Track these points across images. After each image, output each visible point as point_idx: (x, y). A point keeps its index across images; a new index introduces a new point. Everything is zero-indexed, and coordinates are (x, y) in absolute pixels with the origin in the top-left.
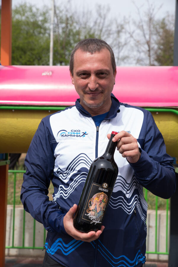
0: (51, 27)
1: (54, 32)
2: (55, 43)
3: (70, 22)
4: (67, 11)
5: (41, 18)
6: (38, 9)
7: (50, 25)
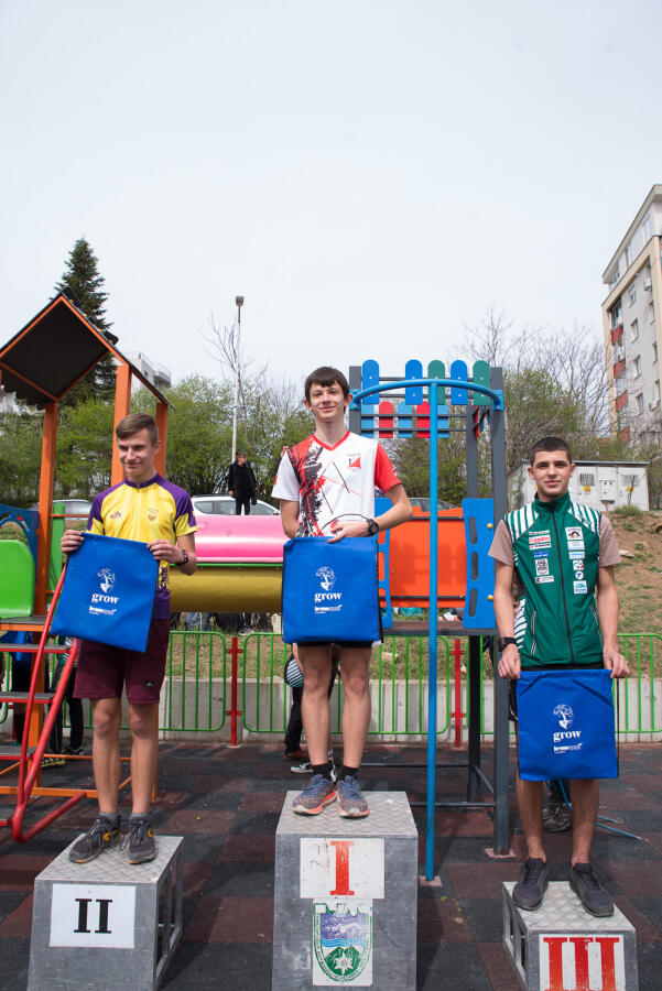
0: (234, 410)
1: (239, 417)
2: (239, 435)
3: (262, 402)
4: (259, 386)
5: (219, 398)
6: (215, 386)
7: (233, 407)
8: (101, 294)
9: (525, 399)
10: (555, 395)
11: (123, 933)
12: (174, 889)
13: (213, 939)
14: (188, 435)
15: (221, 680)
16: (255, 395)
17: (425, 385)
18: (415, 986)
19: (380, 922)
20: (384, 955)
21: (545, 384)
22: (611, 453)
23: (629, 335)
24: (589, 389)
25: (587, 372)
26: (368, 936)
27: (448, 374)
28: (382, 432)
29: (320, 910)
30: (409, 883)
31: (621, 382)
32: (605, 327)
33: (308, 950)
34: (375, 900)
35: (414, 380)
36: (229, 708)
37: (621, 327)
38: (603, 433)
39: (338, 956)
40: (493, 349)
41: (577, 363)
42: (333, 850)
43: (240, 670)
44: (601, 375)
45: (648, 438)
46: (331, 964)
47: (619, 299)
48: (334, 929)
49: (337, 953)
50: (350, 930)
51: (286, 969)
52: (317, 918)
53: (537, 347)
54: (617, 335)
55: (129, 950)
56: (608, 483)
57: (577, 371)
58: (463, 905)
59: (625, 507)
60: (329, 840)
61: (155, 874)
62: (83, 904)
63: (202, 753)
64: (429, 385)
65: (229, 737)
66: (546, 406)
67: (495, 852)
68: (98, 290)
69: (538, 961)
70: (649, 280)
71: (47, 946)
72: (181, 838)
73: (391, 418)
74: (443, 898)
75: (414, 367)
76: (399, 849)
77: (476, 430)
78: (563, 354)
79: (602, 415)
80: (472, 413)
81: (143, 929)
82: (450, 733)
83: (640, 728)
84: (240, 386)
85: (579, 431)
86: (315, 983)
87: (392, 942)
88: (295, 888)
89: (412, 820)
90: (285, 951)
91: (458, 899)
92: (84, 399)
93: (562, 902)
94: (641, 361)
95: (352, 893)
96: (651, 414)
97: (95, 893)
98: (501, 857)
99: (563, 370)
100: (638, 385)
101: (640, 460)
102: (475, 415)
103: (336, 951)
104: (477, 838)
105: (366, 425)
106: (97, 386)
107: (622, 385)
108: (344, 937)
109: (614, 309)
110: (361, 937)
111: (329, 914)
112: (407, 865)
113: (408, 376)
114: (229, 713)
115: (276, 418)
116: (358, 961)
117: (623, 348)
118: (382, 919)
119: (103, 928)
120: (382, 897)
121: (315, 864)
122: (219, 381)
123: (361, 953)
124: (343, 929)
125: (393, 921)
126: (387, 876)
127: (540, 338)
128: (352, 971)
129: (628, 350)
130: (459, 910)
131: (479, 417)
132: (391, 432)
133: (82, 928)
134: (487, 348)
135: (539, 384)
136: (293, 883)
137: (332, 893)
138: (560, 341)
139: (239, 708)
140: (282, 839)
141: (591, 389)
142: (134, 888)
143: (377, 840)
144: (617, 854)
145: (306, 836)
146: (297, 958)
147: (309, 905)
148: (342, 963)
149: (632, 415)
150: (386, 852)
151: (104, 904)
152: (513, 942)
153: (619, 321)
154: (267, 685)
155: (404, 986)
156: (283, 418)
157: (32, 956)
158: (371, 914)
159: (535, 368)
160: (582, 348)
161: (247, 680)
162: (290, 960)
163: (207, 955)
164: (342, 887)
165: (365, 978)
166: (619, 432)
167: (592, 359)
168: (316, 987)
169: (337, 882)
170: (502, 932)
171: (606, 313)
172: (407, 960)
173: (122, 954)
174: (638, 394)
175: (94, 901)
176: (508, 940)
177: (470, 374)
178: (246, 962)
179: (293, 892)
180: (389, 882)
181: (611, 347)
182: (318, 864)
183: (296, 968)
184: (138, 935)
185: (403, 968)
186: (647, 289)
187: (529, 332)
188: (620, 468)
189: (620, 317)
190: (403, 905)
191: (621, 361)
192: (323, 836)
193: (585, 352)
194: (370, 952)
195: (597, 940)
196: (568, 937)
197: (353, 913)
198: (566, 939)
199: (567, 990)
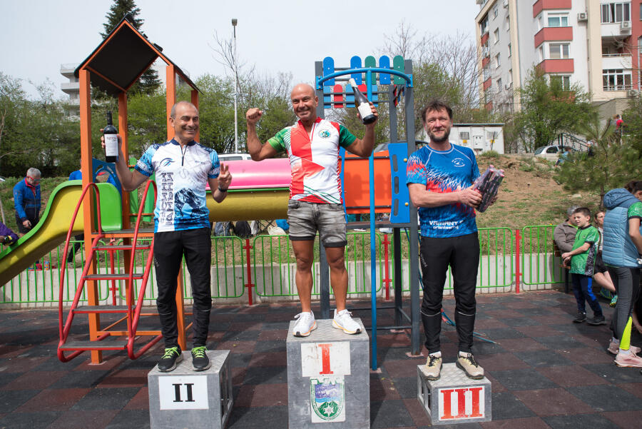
0: (235, 97)
1: (238, 101)
2: (239, 113)
3: (253, 91)
4: (250, 80)
7: (234, 95)
8: (139, 20)
9: (424, 83)
10: (444, 80)
13: (252, 405)
15: (240, 266)
16: (247, 86)
17: (363, 72)
18: (369, 420)
19: (349, 388)
20: (352, 405)
21: (437, 73)
22: (480, 119)
23: (493, 39)
24: (466, 76)
25: (465, 65)
26: (342, 396)
27: (377, 65)
28: (336, 104)
29: (314, 382)
30: (365, 365)
31: (487, 71)
32: (477, 33)
33: (309, 405)
34: (345, 376)
35: (356, 69)
36: (246, 283)
37: (488, 34)
38: (475, 105)
39: (325, 407)
40: (404, 51)
41: (459, 59)
42: (320, 349)
43: (251, 259)
44: (474, 66)
45: (504, 108)
46: (321, 411)
47: (486, 14)
48: (323, 392)
49: (325, 405)
50: (332, 393)
51: (296, 415)
52: (313, 387)
53: (432, 48)
54: (485, 39)
55: (206, 410)
56: (478, 138)
57: (458, 64)
58: (395, 381)
59: (488, 152)
60: (317, 344)
61: (217, 369)
62: (177, 387)
64: (366, 72)
65: (248, 300)
66: (438, 88)
67: (412, 354)
68: (136, 17)
69: (437, 403)
70: (506, 1)
71: (159, 409)
72: (229, 351)
73: (341, 95)
74: (383, 378)
75: (356, 61)
76: (359, 347)
77: (395, 102)
78: (449, 53)
79: (474, 93)
80: (393, 90)
81: (213, 398)
82: (382, 291)
84: (238, 80)
85: (460, 104)
86: (313, 421)
87: (356, 398)
88: (299, 372)
89: (365, 331)
90: (295, 406)
91: (391, 379)
93: (451, 373)
94: (501, 56)
95: (332, 373)
96: (506, 92)
97: (184, 380)
98: (416, 356)
99: (449, 63)
100: (498, 73)
101: (499, 122)
102: (394, 92)
104: (401, 347)
105: (326, 100)
107: (488, 73)
108: (329, 396)
109: (483, 22)
110: (339, 396)
111: (319, 384)
112: (364, 355)
113: (353, 66)
114: (247, 286)
116: (337, 409)
117: (489, 48)
118: (349, 386)
119: (190, 399)
120: (349, 373)
121: (310, 358)
123: (339, 404)
124: (328, 392)
125: (356, 386)
126: (352, 362)
127: (434, 43)
128: (334, 414)
129: (492, 49)
130: (392, 384)
131: (397, 92)
132: (342, 104)
133: (178, 399)
134: (400, 50)
135: (433, 73)
136: (298, 369)
137: (321, 373)
138: (447, 44)
139: (253, 282)
140: (291, 345)
141: (468, 76)
142: (206, 377)
143: (345, 342)
145: (304, 342)
146: (302, 409)
147: (308, 380)
148: (328, 410)
149: (494, 93)
150: (351, 348)
151: (189, 386)
152: (424, 397)
153: (487, 29)
154: (269, 267)
155: (363, 420)
156: (267, 102)
157: (151, 415)
158: (343, 383)
159: (431, 63)
160: (462, 48)
161: (257, 265)
162: (298, 410)
164: (326, 369)
165: (341, 417)
166: (486, 104)
167: (468, 56)
168: (314, 424)
169: (323, 367)
170: (417, 393)
171: (478, 24)
172: (364, 407)
173: (202, 412)
174: (498, 78)
175: (183, 385)
176: (420, 396)
177: (391, 65)
178: (272, 415)
179: (298, 374)
180: (353, 365)
181: (481, 48)
182: (312, 357)
183: (302, 414)
184: (210, 402)
185: (363, 411)
186: (505, 7)
187: (427, 38)
188: (486, 128)
189: (487, 27)
190: (361, 377)
191: (487, 57)
192: (314, 342)
193: (463, 52)
194: (343, 404)
195: (470, 389)
196: (454, 389)
197: (333, 383)
198: (453, 391)
199: (453, 417)
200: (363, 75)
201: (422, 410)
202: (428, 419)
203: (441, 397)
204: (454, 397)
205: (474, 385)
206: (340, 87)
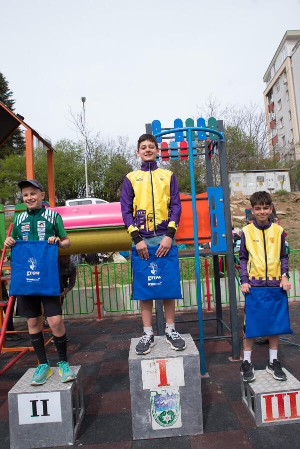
0: (85, 155)
1: (88, 158)
2: (88, 168)
3: (99, 151)
4: (96, 142)
5: (77, 150)
6: (74, 144)
7: (84, 154)
8: (12, 100)
9: (228, 141)
10: (243, 138)
11: (56, 414)
12: (79, 390)
13: (100, 413)
14: (62, 169)
15: (91, 288)
16: (95, 147)
17: (184, 130)
18: (202, 425)
19: (184, 398)
20: (187, 412)
21: (238, 133)
22: (271, 166)
23: (277, 107)
25: (258, 126)
26: (178, 404)
27: (196, 125)
28: (163, 158)
29: (153, 394)
30: (196, 378)
31: (274, 131)
32: (265, 104)
33: (149, 414)
34: (180, 387)
35: (179, 129)
36: (96, 301)
37: (273, 104)
38: (267, 156)
39: (164, 415)
41: (253, 122)
42: (158, 365)
43: (100, 282)
44: (264, 127)
45: (288, 157)
46: (161, 419)
47: (271, 90)
48: (161, 402)
49: (163, 414)
50: (169, 402)
51: (139, 423)
52: (152, 399)
53: (233, 115)
54: (271, 108)
55: (60, 423)
56: (271, 180)
57: (253, 126)
58: (221, 385)
59: (280, 191)
60: (155, 360)
61: (69, 385)
62: (34, 403)
63: (85, 324)
64: (186, 130)
65: (97, 316)
66: (239, 144)
67: (233, 359)
68: (10, 98)
69: (260, 407)
70: (285, 79)
71: (18, 424)
72: (80, 366)
73: (167, 150)
74: (211, 383)
75: (178, 122)
76: (191, 361)
77: (210, 153)
78: (246, 118)
79: (266, 147)
80: (208, 145)
81: (66, 412)
82: (205, 304)
83: (295, 295)
84: (87, 143)
85: (255, 156)
86: (154, 428)
87: (190, 406)
88: (140, 385)
89: (195, 347)
90: (138, 416)
91: (218, 382)
92: (8, 154)
94: (284, 120)
95: (169, 385)
96: (290, 146)
97: (39, 397)
98: (236, 360)
99: (246, 126)
100: (282, 132)
101: (285, 168)
103: (163, 413)
104: (224, 353)
106: (14, 148)
107: (275, 132)
108: (166, 406)
109: (269, 94)
110: (175, 405)
111: (158, 396)
112: (195, 369)
113: (176, 127)
114: (96, 304)
115: (106, 158)
116: (174, 416)
117: (274, 114)
118: (184, 396)
119: (46, 413)
120: (184, 385)
121: (149, 373)
122: (76, 141)
123: (175, 412)
124: (166, 402)
125: (190, 396)
126: (186, 375)
127: (234, 111)
128: (171, 421)
129: (277, 114)
130: (219, 387)
131: (212, 147)
132: (168, 157)
133: (35, 414)
135: (235, 134)
136: (139, 383)
137: (159, 386)
138: (244, 111)
139: (101, 301)
140: (132, 362)
141: (260, 135)
142: (59, 393)
143: (179, 358)
144: (291, 354)
145: (144, 359)
146: (144, 418)
147: (148, 392)
148: (167, 418)
149: (280, 146)
150: (184, 363)
151: (45, 402)
152: (247, 400)
153: (272, 100)
154: (114, 288)
155: (197, 425)
156: (110, 158)
157: (11, 430)
158: (179, 394)
159: (232, 126)
161: (104, 287)
162: (140, 419)
163: (99, 421)
164: (164, 382)
165: (178, 424)
166: (274, 155)
167: (260, 120)
168: (154, 430)
169: (161, 380)
170: (241, 396)
171: (265, 97)
172: (198, 414)
173: (56, 424)
174: (282, 136)
175: (39, 401)
176: (244, 399)
177: (207, 124)
178: (118, 422)
179: (139, 387)
180: (186, 378)
181: (269, 114)
182: (151, 372)
183: (144, 423)
184: (63, 415)
185: (197, 418)
186: (285, 84)
187: (229, 108)
188: (276, 173)
189: (272, 99)
190: (194, 388)
191: (274, 121)
192: (152, 359)
193: (256, 117)
194: (180, 412)
195: (288, 394)
196: (274, 394)
197: (170, 394)
198: (273, 396)
199: (274, 419)
200: (185, 133)
201: (247, 412)
202: (253, 421)
203: (263, 401)
204: (275, 401)
205: (291, 390)
206: (165, 144)
